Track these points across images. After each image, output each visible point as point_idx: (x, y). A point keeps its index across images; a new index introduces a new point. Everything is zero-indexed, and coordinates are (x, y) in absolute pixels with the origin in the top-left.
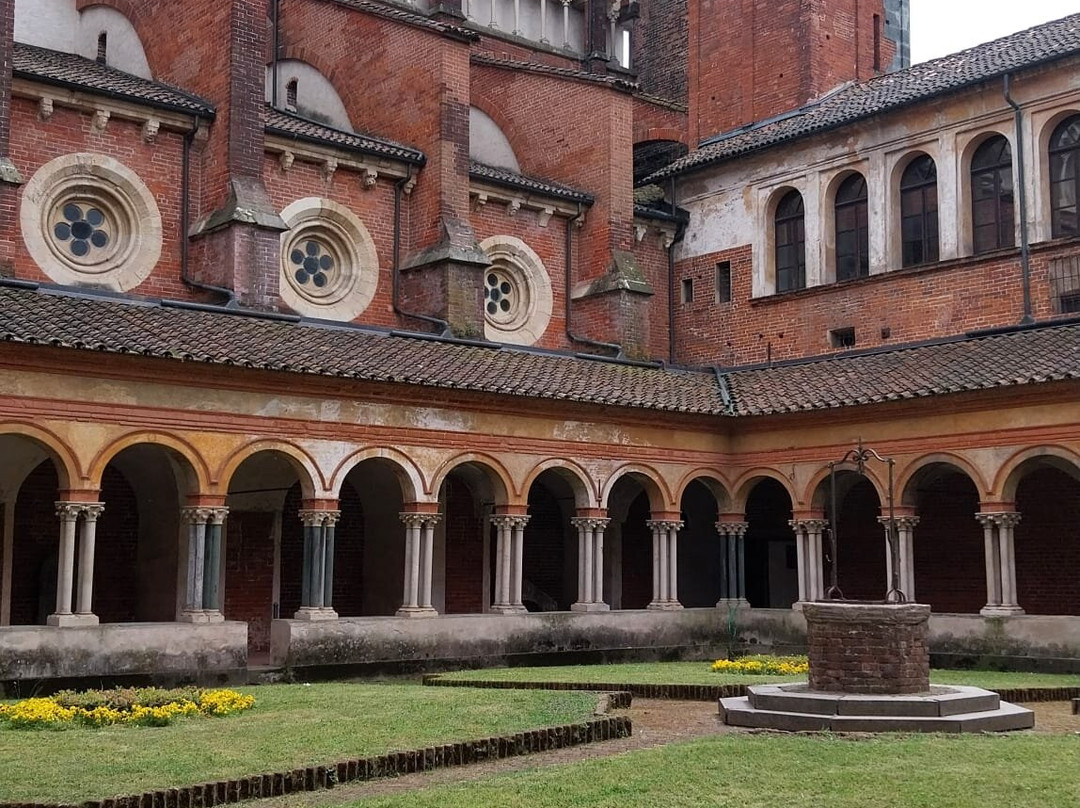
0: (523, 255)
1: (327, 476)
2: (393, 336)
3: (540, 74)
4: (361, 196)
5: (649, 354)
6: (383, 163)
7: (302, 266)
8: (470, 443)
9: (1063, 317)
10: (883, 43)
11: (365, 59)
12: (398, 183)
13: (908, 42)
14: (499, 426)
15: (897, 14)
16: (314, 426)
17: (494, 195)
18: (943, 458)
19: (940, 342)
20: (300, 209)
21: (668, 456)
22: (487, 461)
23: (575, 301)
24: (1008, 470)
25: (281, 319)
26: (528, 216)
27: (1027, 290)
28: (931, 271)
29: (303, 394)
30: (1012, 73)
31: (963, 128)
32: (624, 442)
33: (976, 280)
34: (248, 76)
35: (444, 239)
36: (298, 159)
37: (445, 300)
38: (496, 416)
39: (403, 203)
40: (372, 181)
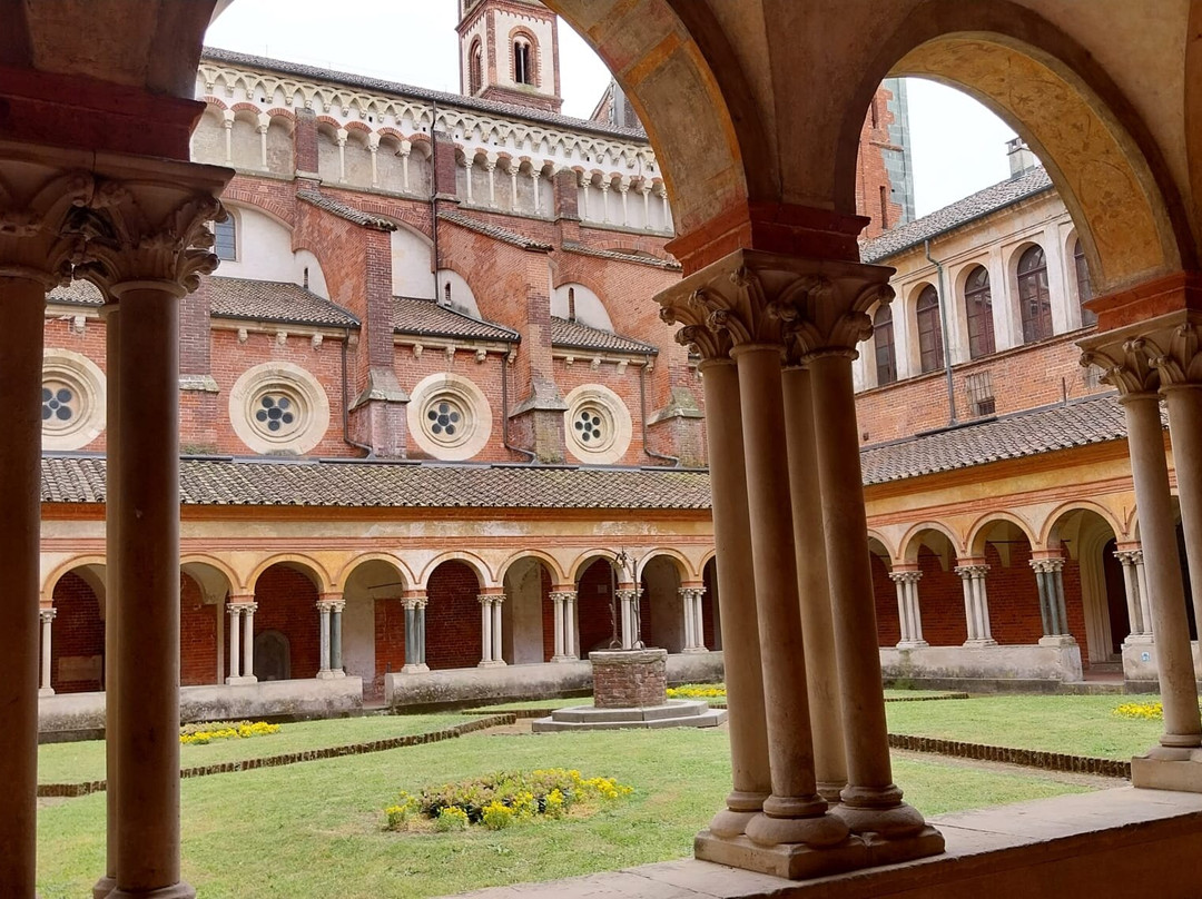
0: (607, 397)
1: (417, 574)
2: (493, 467)
3: (622, 261)
4: (476, 368)
5: (703, 462)
6: (489, 344)
7: (436, 421)
8: (528, 544)
9: (982, 418)
10: (889, 207)
11: (485, 267)
12: (503, 356)
13: (913, 203)
14: (548, 529)
15: (902, 183)
16: (405, 541)
17: (579, 356)
19: (899, 442)
20: (432, 380)
21: (691, 540)
22: (540, 555)
23: (649, 426)
25: (407, 464)
26: (608, 368)
27: (952, 400)
28: (891, 389)
29: (397, 520)
30: (930, 239)
31: (907, 280)
32: (653, 533)
33: (918, 394)
34: (380, 298)
35: (531, 395)
36: (425, 348)
37: (534, 438)
38: (545, 523)
39: (508, 370)
40: (482, 357)
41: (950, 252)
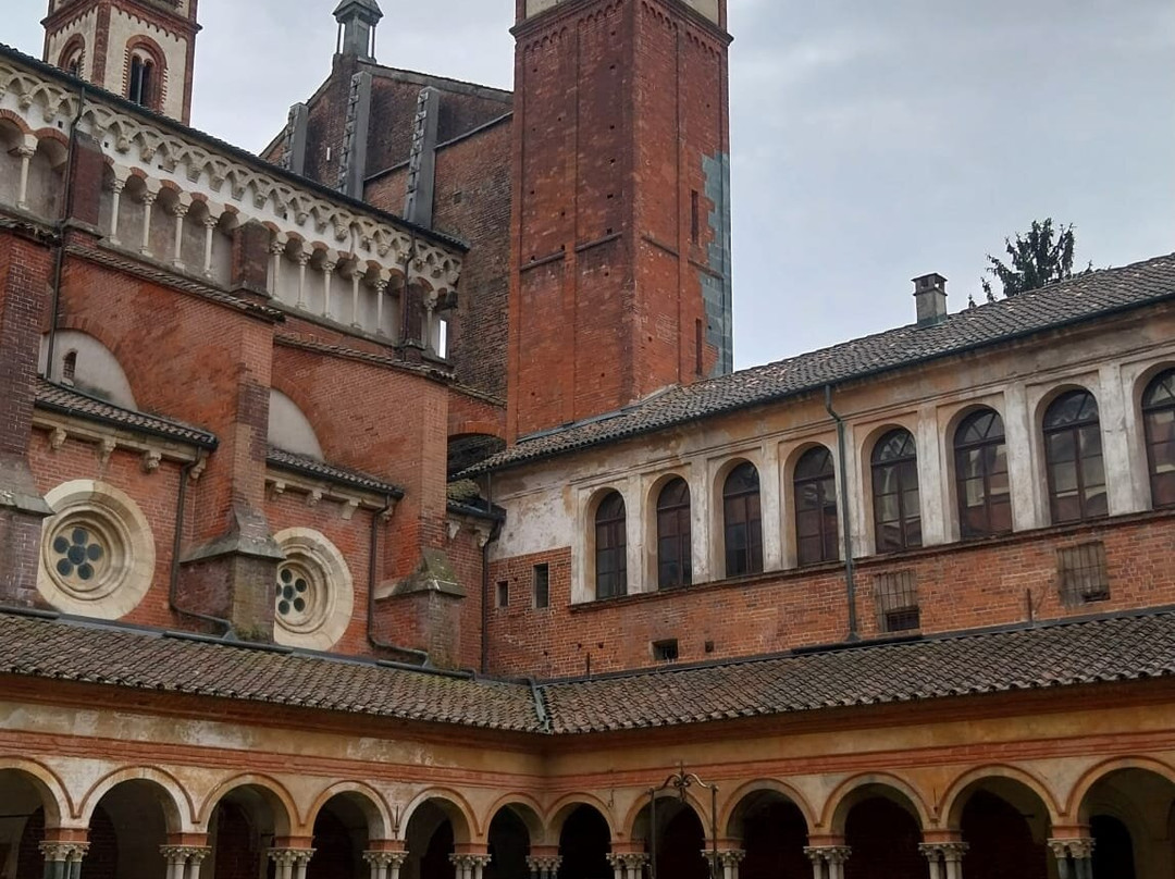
0: (322, 550)
2: (167, 636)
3: (350, 359)
4: (140, 479)
5: (458, 663)
6: (168, 445)
7: (65, 556)
8: (248, 763)
9: (889, 635)
10: (704, 348)
11: (157, 332)
12: (184, 467)
13: (731, 348)
14: (284, 744)
15: (720, 321)
16: (65, 741)
17: (293, 484)
18: (770, 785)
19: (766, 658)
20: (68, 492)
21: (477, 779)
22: (267, 784)
23: (379, 601)
24: (837, 800)
25: (35, 615)
26: (330, 507)
27: (852, 606)
28: (755, 583)
29: (54, 703)
30: (833, 385)
31: (786, 437)
32: (428, 763)
33: (799, 594)
34: (20, 346)
35: (233, 530)
36: (70, 437)
37: (230, 597)
38: (281, 731)
39: (188, 489)
40: (154, 464)
41: (857, 406)
